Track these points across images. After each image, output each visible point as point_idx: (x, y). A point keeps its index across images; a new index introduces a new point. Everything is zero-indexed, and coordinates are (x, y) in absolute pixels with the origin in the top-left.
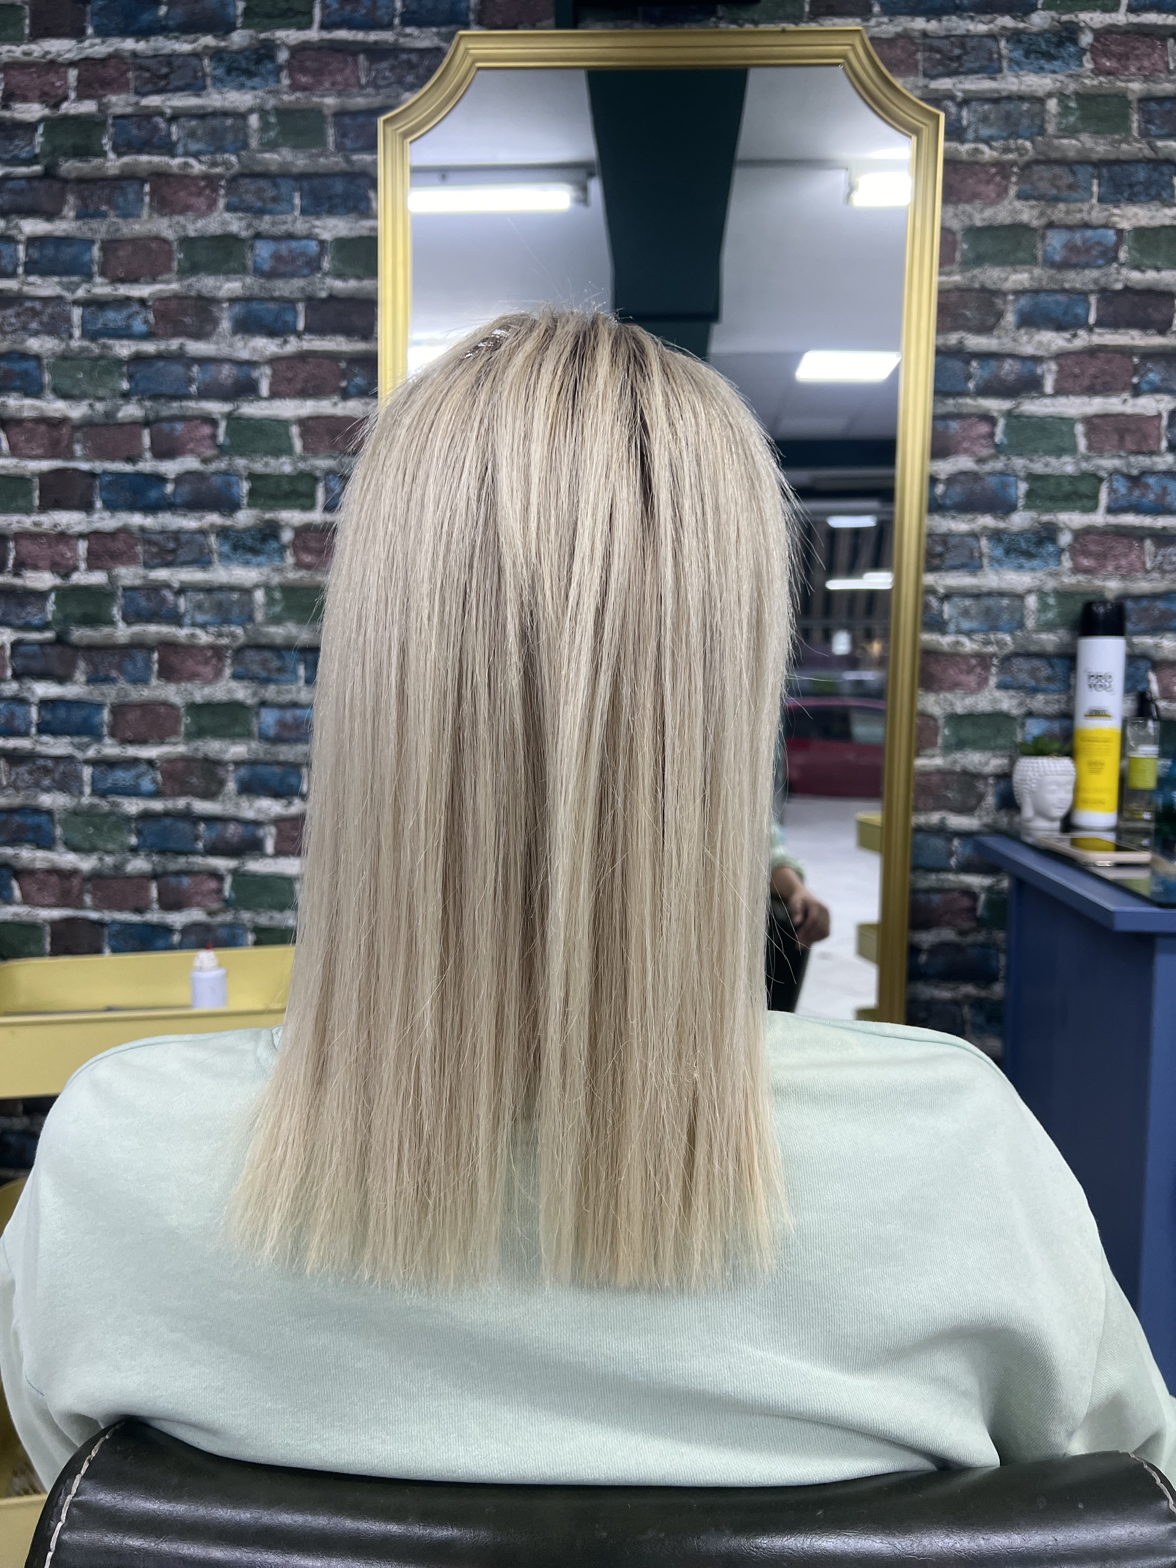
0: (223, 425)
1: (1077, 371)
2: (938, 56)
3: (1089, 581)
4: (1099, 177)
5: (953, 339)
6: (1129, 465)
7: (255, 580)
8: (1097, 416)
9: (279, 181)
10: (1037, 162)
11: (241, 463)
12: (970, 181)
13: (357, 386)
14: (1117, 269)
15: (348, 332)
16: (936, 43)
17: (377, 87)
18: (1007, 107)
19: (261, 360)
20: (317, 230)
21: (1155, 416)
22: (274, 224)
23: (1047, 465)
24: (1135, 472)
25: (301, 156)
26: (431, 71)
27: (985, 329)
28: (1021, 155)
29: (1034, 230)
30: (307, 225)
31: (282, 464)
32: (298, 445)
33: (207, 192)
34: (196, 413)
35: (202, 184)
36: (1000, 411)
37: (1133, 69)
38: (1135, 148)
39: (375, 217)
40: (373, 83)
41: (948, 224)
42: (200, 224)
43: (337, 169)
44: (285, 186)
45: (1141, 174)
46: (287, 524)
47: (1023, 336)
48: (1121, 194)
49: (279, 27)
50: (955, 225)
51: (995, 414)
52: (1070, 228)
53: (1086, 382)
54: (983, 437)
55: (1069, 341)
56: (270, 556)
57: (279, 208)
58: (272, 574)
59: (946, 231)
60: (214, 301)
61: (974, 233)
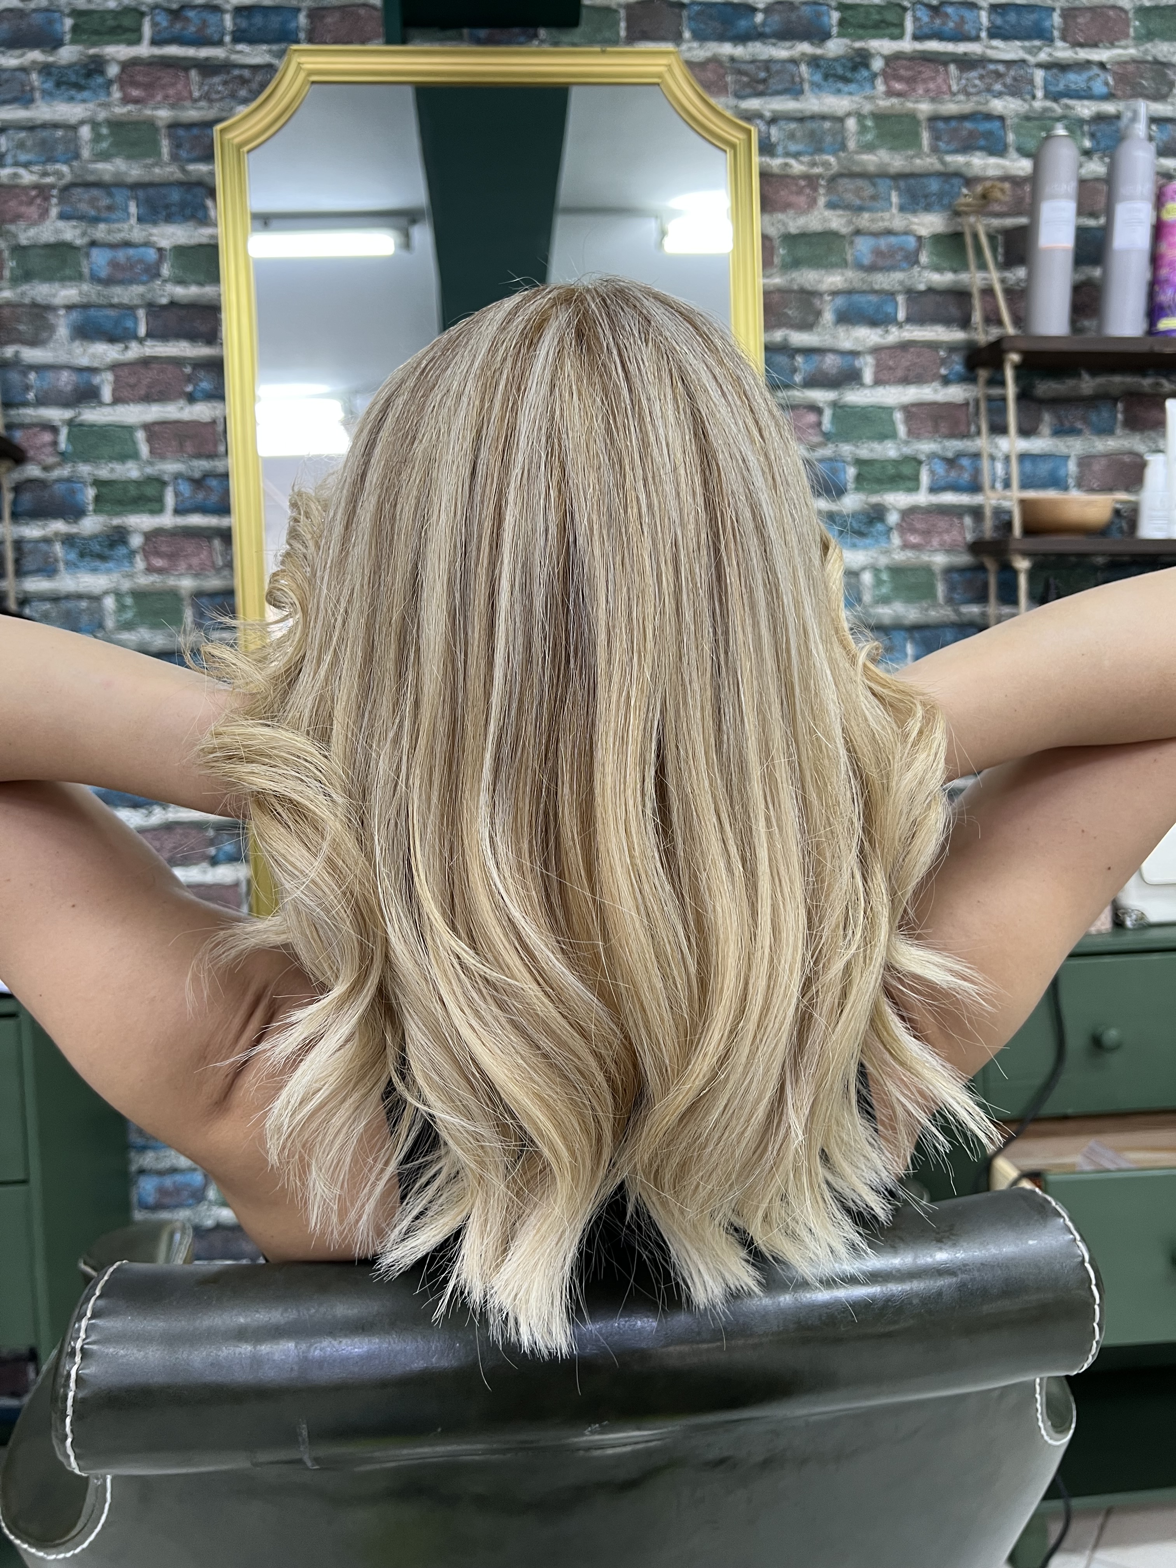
0: (64, 432)
1: (891, 363)
2: (745, 79)
3: (918, 558)
4: (898, 189)
5: (778, 335)
6: (944, 448)
7: (105, 588)
8: (914, 405)
9: (113, 190)
10: (841, 175)
11: (84, 469)
12: (782, 193)
13: (203, 391)
14: (919, 272)
15: (192, 337)
16: (744, 67)
17: (211, 101)
18: (810, 125)
19: (102, 367)
20: (154, 239)
21: (963, 405)
22: (109, 232)
23: (872, 450)
24: (950, 455)
25: (135, 165)
26: (263, 86)
27: (806, 326)
28: (827, 169)
29: (843, 237)
30: (144, 233)
31: (128, 470)
32: (144, 449)
33: (38, 201)
34: (35, 420)
35: (33, 193)
36: (825, 402)
37: (921, 92)
38: (927, 162)
39: (215, 225)
40: (206, 97)
41: (766, 232)
42: (32, 232)
43: (171, 179)
44: (120, 196)
45: (934, 186)
46: (135, 531)
47: (841, 331)
48: (918, 204)
49: (109, 43)
50: (772, 232)
51: (821, 405)
52: (876, 235)
53: (900, 373)
54: (811, 426)
55: (881, 336)
56: (119, 561)
57: (114, 217)
58: (122, 581)
59: (765, 238)
60: (50, 308)
61: (790, 239)
